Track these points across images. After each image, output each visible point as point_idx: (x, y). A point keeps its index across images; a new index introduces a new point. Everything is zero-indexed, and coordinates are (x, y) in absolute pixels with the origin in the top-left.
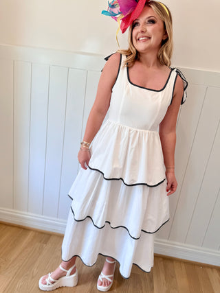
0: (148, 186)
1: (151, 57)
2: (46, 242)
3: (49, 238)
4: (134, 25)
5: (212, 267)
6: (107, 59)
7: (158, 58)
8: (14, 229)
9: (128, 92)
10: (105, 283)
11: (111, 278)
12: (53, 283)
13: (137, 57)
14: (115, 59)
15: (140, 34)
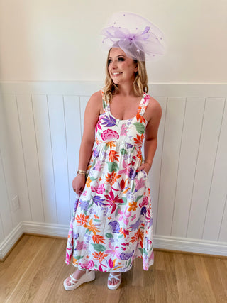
10: (114, 282)
11: (119, 277)
12: (76, 282)
15: (113, 70)
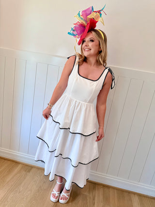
0: (83, 135)
1: (92, 60)
2: (29, 171)
3: (31, 169)
4: (84, 42)
5: (135, 193)
6: (68, 58)
7: (97, 61)
8: (9, 162)
9: (77, 80)
10: (64, 198)
11: (68, 195)
13: (85, 60)
14: (72, 59)
15: (85, 47)
